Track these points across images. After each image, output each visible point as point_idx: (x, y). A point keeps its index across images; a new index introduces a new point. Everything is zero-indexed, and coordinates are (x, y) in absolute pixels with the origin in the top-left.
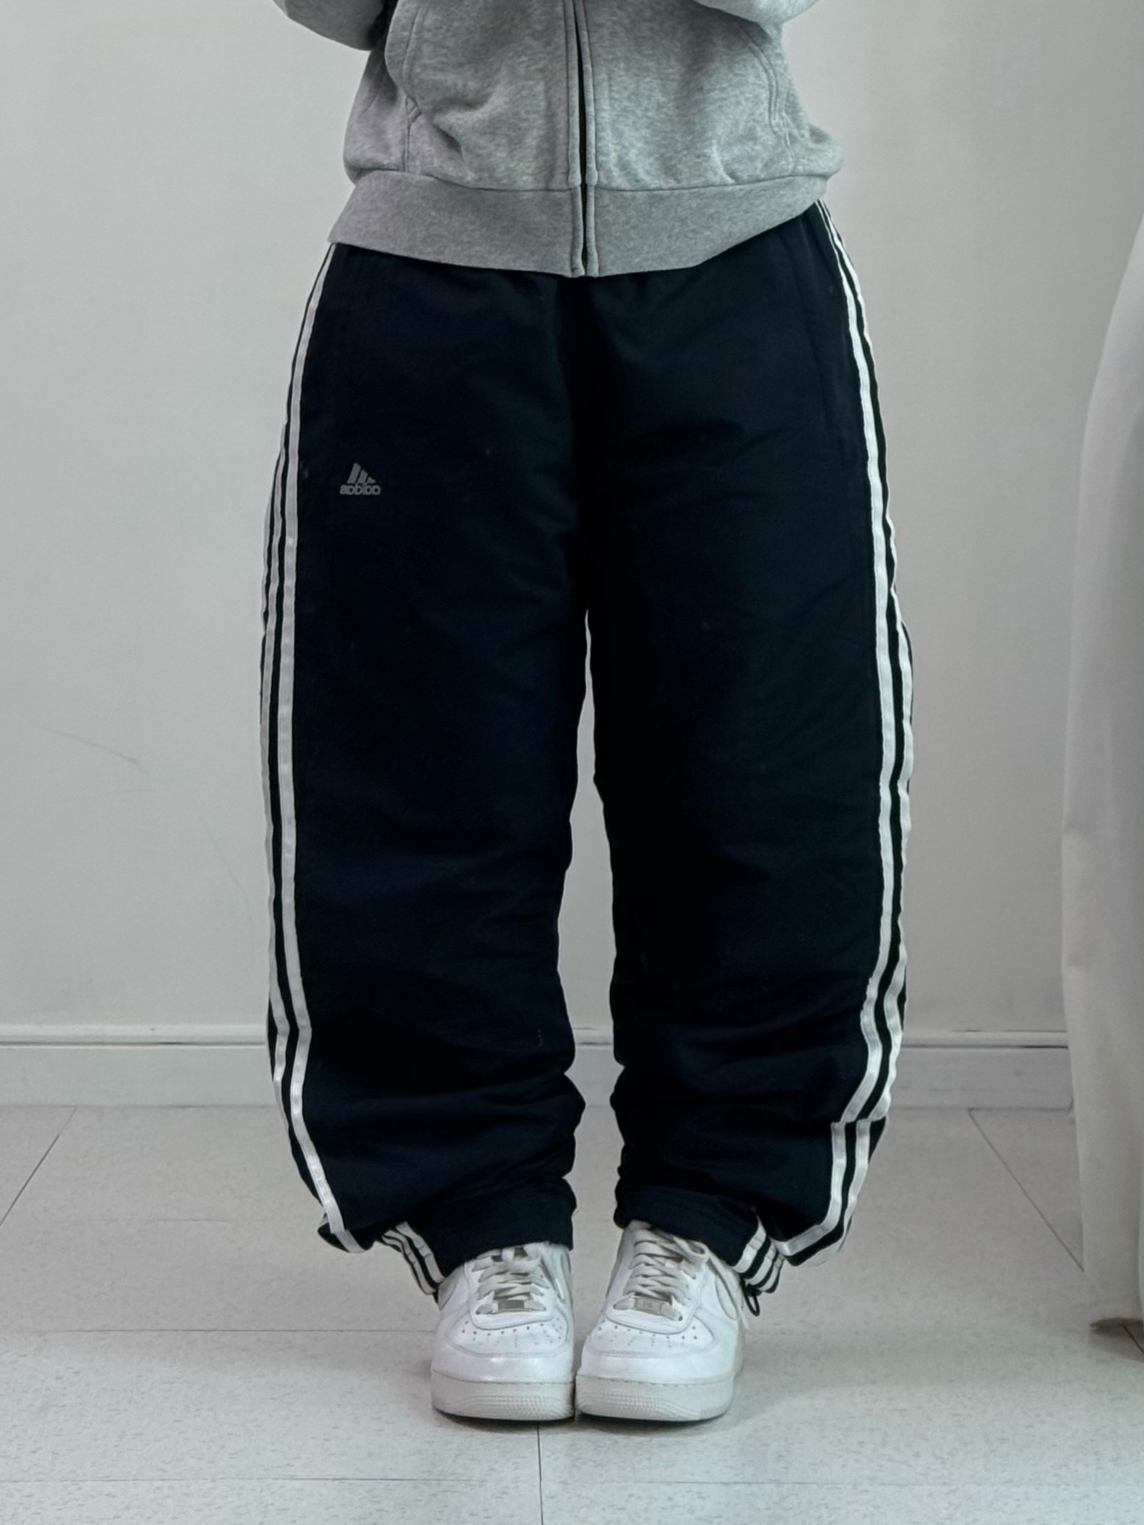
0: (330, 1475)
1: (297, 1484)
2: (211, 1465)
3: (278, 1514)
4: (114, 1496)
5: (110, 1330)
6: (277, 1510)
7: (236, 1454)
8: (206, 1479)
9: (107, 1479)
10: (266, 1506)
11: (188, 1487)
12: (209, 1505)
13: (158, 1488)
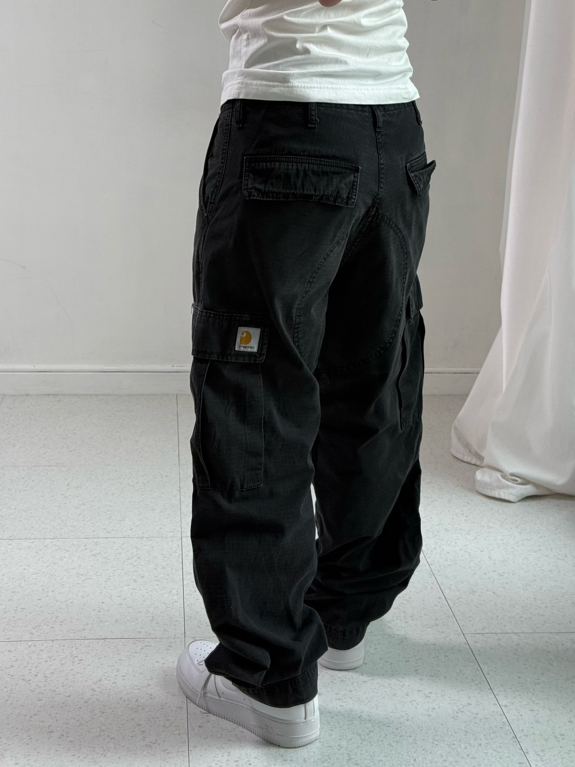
0: (100, 636)
1: (87, 641)
2: (52, 629)
3: (79, 663)
4: (11, 652)
5: (13, 539)
6: (79, 660)
7: (62, 622)
8: (50, 640)
9: (9, 641)
10: (74, 659)
11: (42, 645)
12: (51, 658)
13: (30, 646)
